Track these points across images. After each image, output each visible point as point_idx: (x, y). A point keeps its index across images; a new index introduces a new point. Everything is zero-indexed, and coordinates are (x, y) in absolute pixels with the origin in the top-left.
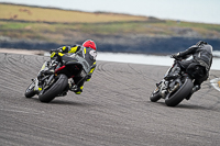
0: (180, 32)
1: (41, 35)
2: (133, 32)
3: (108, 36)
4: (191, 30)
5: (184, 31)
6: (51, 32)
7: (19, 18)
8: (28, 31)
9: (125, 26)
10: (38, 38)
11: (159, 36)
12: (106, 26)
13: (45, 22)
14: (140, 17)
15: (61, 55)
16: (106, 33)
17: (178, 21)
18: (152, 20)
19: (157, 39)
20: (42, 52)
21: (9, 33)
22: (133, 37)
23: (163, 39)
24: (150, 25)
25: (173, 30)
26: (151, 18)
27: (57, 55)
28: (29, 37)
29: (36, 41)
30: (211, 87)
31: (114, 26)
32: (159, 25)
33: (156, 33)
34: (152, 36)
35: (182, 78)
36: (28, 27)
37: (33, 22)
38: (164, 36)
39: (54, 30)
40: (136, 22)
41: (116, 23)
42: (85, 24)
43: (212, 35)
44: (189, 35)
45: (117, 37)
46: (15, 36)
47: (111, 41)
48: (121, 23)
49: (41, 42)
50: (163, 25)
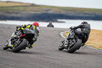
0: (46, 11)
2: (24, 10)
3: (12, 13)
4: (51, 10)
5: (48, 10)
9: (21, 8)
11: (36, 13)
12: (12, 8)
14: (27, 3)
15: (23, 29)
16: (11, 11)
17: (45, 6)
18: (33, 5)
19: (35, 14)
22: (24, 13)
23: (38, 14)
24: (32, 7)
25: (43, 10)
26: (32, 4)
27: (20, 29)
30: (60, 36)
33: (35, 11)
34: (33, 12)
35: (76, 39)
40: (26, 6)
41: (16, 6)
44: (50, 12)
45: (17, 13)
47: (14, 15)
50: (38, 7)
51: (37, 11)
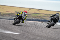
1: (43, 17)
6: (45, 17)
7: (37, 13)
8: (39, 16)
10: (42, 18)
13: (44, 14)
20: (43, 22)
21: (34, 17)
28: (39, 18)
29: (41, 19)
36: (39, 15)
37: (41, 14)
39: (46, 16)
46: (36, 18)
49: (43, 19)
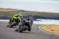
0: (30, 14)
4: (33, 14)
5: (31, 14)
12: (10, 13)
16: (10, 14)
23: (25, 16)
25: (28, 13)
31: (12, 13)
32: (25, 12)
38: (26, 15)
42: (5, 12)
43: (39, 15)
48: (14, 12)
50: (26, 12)
51: (25, 14)
